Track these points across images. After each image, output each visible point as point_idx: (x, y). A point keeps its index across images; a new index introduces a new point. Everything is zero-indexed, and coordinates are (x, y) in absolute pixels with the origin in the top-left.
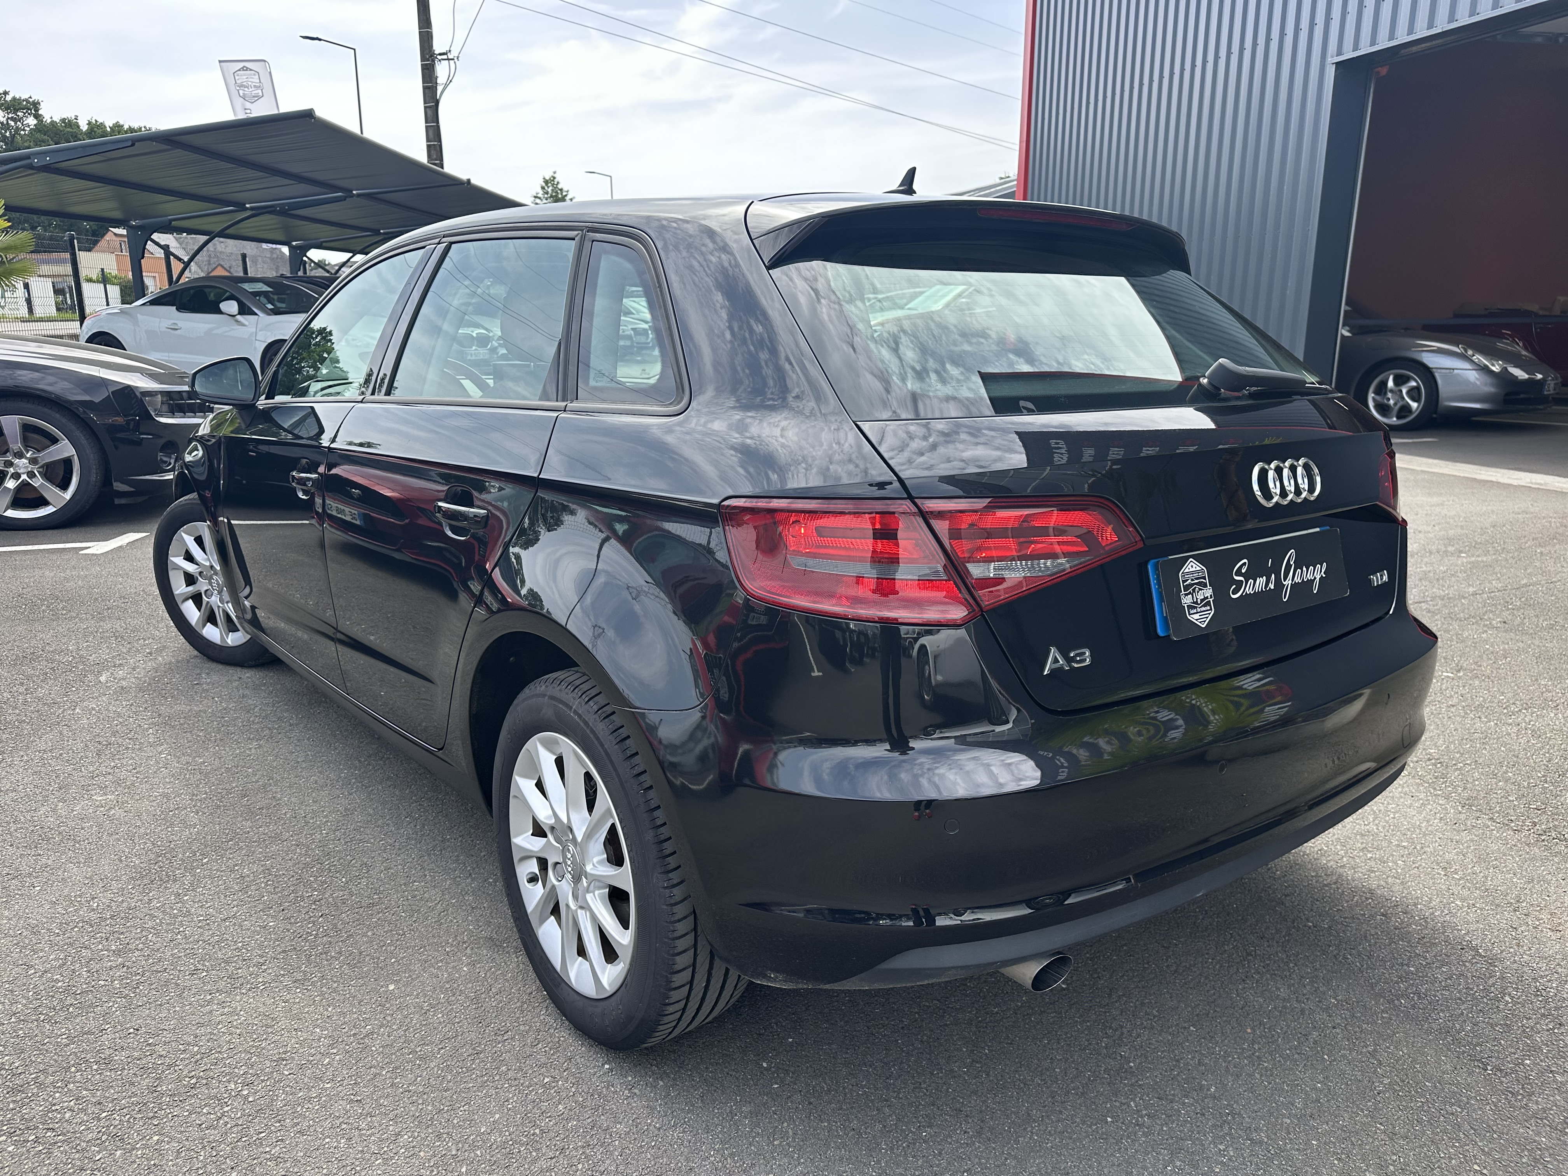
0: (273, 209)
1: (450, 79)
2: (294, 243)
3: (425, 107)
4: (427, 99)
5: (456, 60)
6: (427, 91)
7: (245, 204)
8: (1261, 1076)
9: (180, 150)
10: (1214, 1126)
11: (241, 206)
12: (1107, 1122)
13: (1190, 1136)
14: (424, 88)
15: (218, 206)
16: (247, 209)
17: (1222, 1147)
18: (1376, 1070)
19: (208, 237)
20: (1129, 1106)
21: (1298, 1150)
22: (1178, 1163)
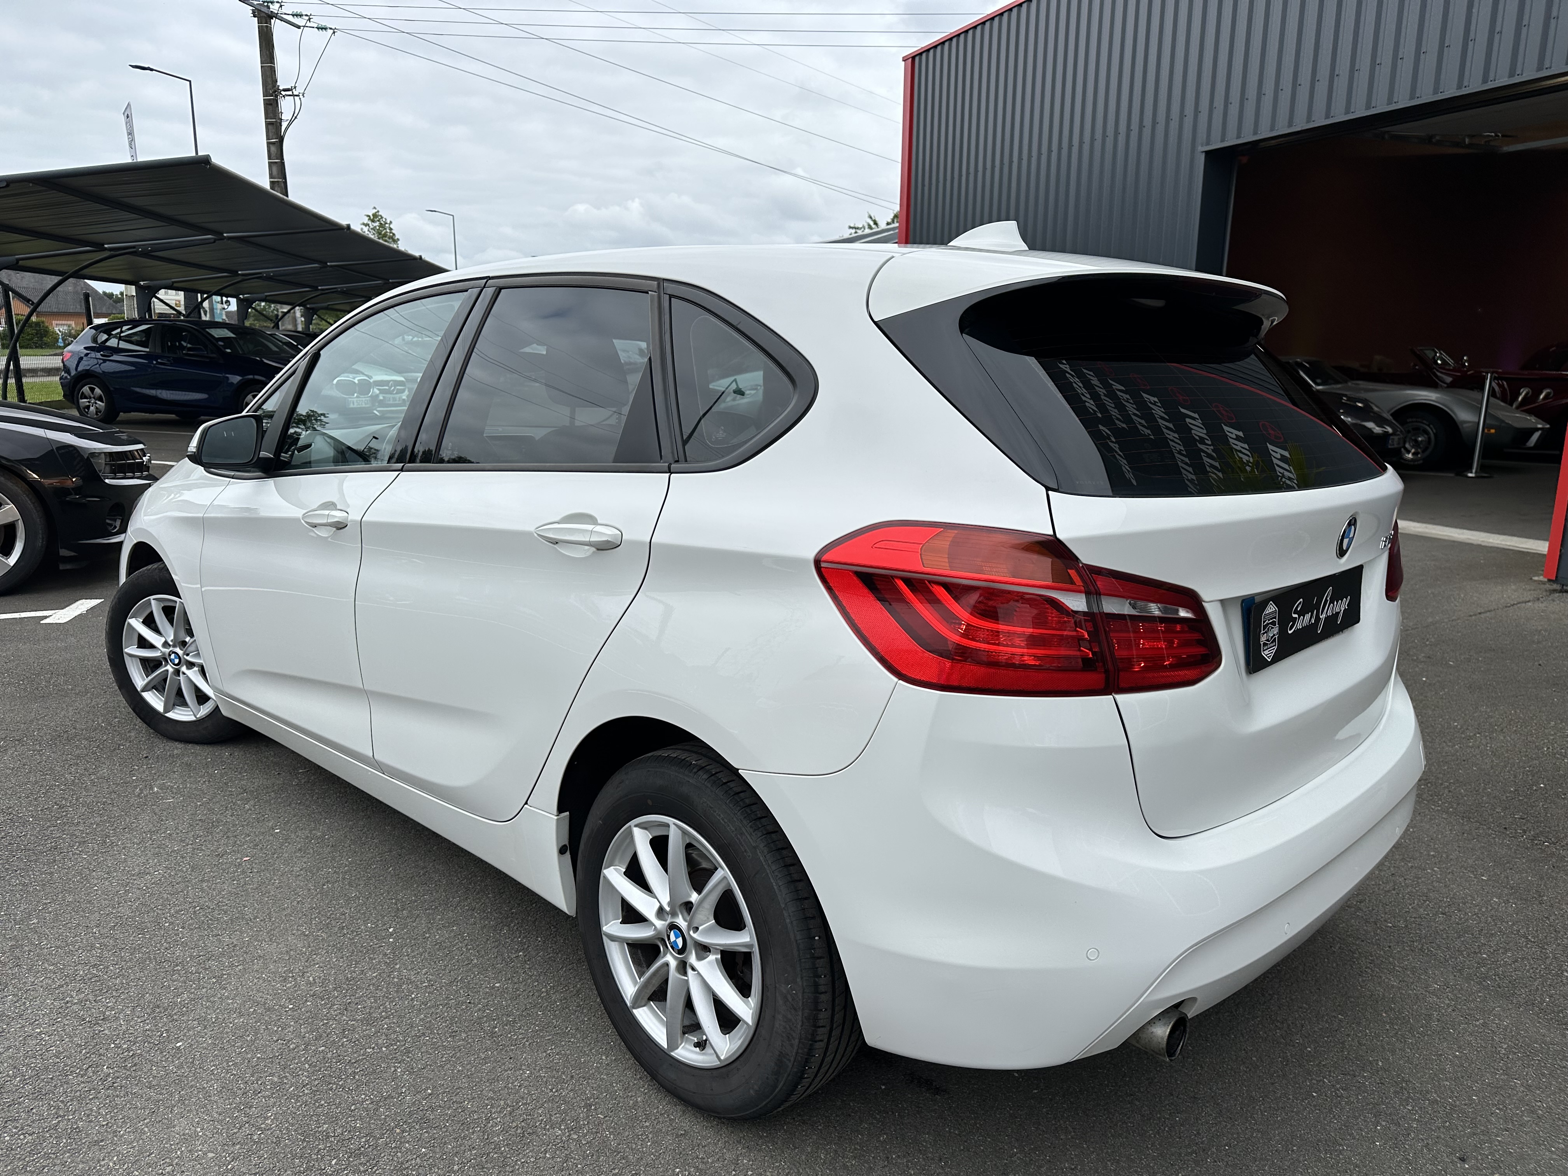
0: (134, 250)
1: (295, 115)
2: (142, 283)
3: (268, 144)
4: (271, 135)
5: (301, 97)
6: (270, 127)
7: (103, 245)
8: (1411, 1050)
9: (54, 191)
10: (1395, 1092)
11: (99, 247)
12: (1314, 1097)
13: (1382, 1101)
14: (268, 124)
15: (75, 246)
16: (106, 249)
17: (1410, 1108)
18: (1493, 1038)
19: (61, 278)
20: (1324, 1082)
21: (1465, 1105)
22: (1384, 1123)
